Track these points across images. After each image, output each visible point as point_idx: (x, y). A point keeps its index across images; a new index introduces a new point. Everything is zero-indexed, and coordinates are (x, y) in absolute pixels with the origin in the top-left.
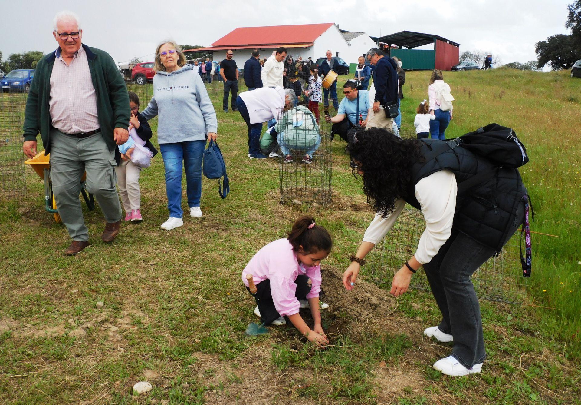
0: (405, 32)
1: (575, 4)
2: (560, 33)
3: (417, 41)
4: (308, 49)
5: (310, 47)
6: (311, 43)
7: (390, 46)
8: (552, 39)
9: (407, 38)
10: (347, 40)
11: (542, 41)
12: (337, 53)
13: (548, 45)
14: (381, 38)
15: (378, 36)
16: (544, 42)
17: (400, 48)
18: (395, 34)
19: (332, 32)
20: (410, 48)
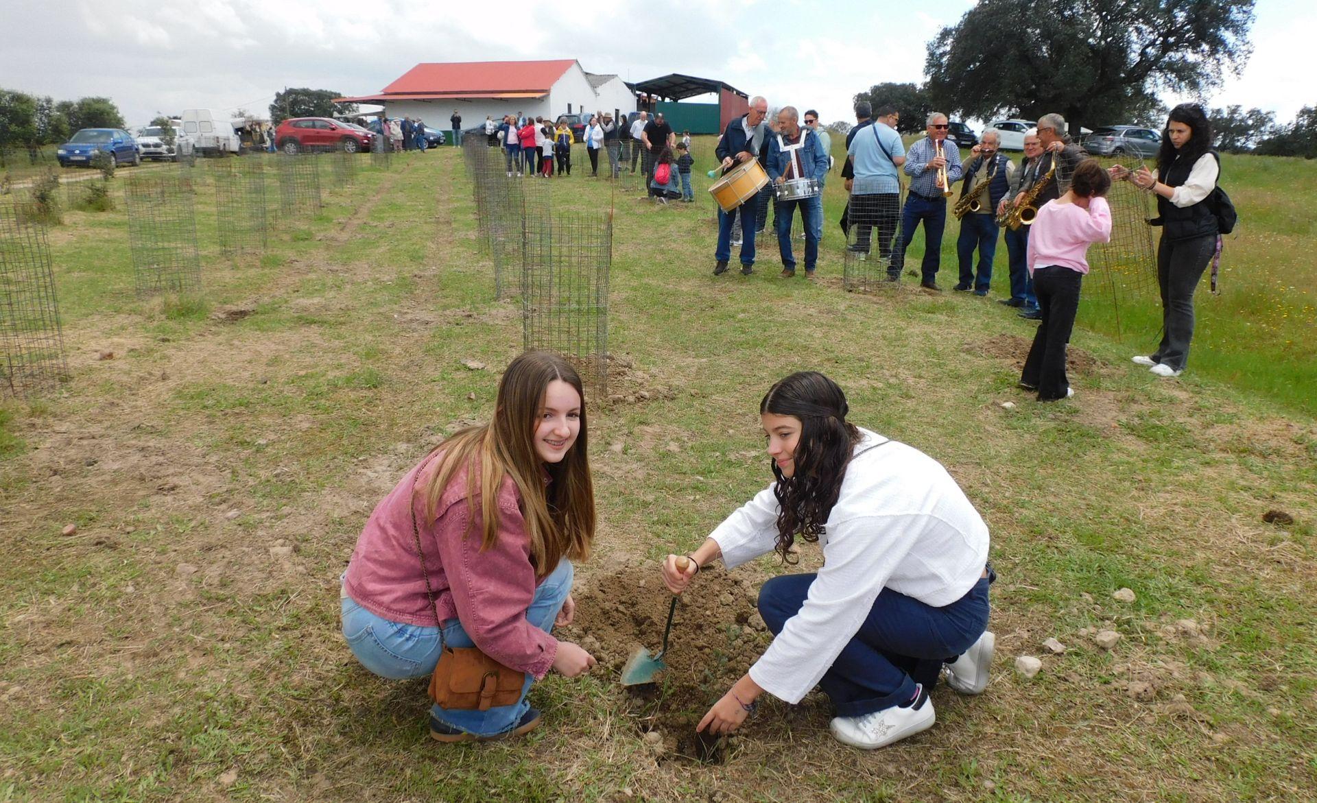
0: (675, 75)
1: (937, 41)
2: (888, 82)
3: (688, 90)
4: (541, 100)
5: (543, 97)
6: (547, 91)
7: (649, 97)
8: (876, 90)
9: (675, 85)
10: (594, 87)
11: (863, 92)
12: (569, 106)
13: (872, 99)
14: (638, 85)
15: (635, 81)
16: (866, 94)
17: (663, 99)
18: (661, 79)
19: (573, 75)
20: (676, 100)
